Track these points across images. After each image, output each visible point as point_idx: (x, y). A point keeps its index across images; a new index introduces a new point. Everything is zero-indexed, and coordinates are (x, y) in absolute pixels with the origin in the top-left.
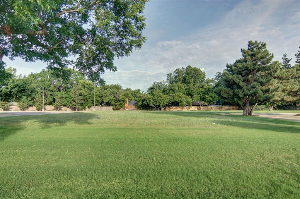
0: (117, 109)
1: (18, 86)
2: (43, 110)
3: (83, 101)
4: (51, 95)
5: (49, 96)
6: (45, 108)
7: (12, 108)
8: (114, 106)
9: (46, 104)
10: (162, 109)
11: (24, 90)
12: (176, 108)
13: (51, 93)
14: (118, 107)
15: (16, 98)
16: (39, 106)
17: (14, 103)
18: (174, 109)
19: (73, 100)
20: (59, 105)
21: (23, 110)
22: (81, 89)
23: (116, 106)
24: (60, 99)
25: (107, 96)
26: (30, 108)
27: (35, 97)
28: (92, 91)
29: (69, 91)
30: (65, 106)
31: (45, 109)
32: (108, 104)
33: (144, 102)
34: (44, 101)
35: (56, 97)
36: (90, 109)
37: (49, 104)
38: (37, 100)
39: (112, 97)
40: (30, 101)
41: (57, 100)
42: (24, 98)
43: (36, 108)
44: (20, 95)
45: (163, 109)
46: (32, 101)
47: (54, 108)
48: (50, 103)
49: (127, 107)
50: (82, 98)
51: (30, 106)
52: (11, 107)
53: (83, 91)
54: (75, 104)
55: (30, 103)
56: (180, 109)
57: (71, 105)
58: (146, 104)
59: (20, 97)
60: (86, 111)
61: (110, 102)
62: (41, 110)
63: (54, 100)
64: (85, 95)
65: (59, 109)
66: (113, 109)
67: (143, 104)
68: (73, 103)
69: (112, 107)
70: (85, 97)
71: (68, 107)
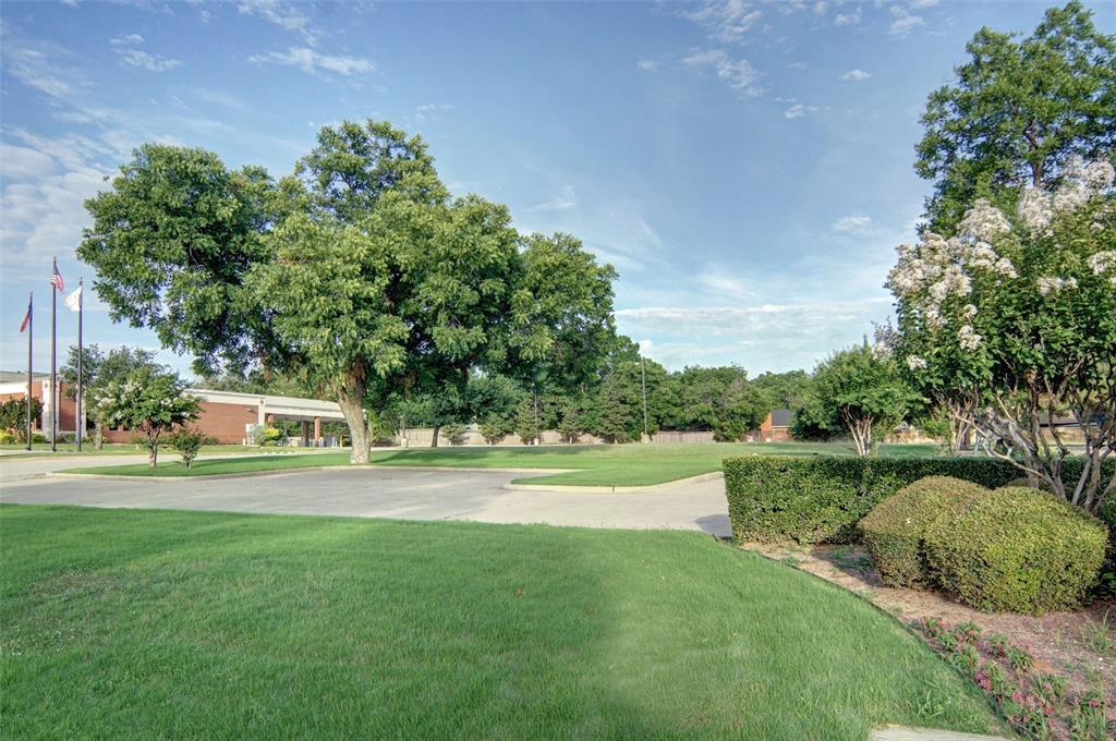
0: (727, 439)
1: (480, 393)
2: (536, 442)
3: (630, 418)
4: (553, 404)
5: (547, 407)
6: (539, 438)
7: (468, 438)
8: (717, 430)
9: (541, 428)
11: (491, 400)
13: (552, 399)
14: (729, 432)
15: (479, 416)
16: (528, 433)
17: (475, 426)
19: (605, 416)
20: (570, 430)
21: (493, 443)
22: (626, 386)
23: (722, 428)
24: (574, 415)
25: (694, 401)
26: (507, 437)
27: (518, 411)
28: (654, 389)
29: (597, 393)
30: (586, 431)
31: (540, 440)
32: (700, 426)
33: (803, 418)
34: (536, 419)
35: (564, 410)
36: (651, 439)
37: (550, 428)
38: (520, 417)
39: (708, 406)
40: (506, 419)
41: (567, 416)
42: (493, 416)
43: (520, 438)
44: (485, 409)
46: (511, 421)
47: (561, 437)
48: (553, 426)
49: (769, 434)
50: (628, 408)
51: (507, 432)
52: (466, 435)
53: (628, 392)
54: (611, 426)
55: (507, 426)
57: (601, 429)
58: (809, 423)
59: (486, 414)
61: (704, 421)
62: (532, 443)
63: (560, 416)
64: (635, 400)
65: (575, 440)
66: (716, 439)
67: (801, 423)
68: (606, 423)
69: (711, 434)
70: (637, 407)
71: (595, 435)
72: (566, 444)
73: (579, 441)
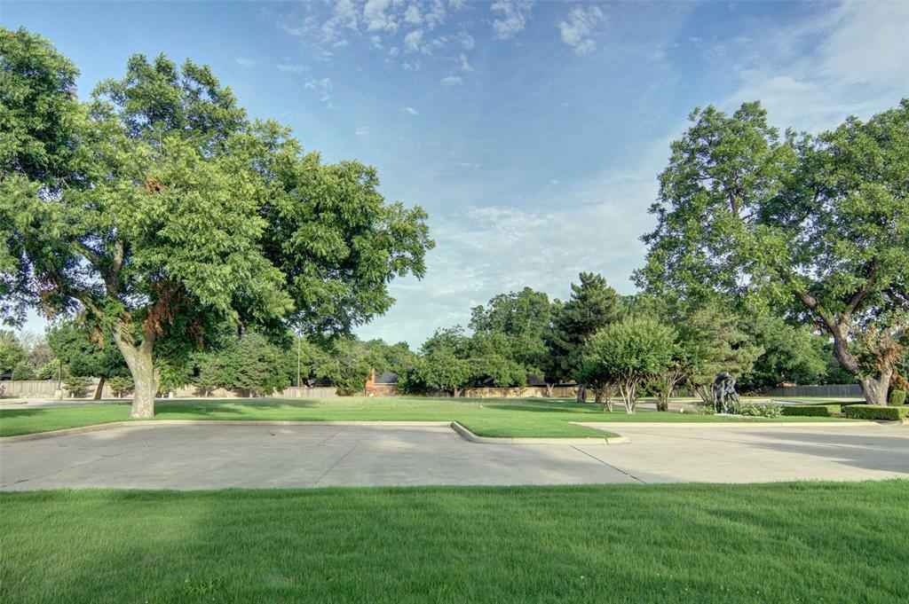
0: (348, 394)
3: (267, 375)
8: (341, 386)
10: (457, 393)
14: (351, 388)
18: (486, 393)
19: (243, 372)
20: (206, 385)
22: (264, 346)
23: (346, 385)
24: (212, 370)
25: (323, 361)
30: (220, 385)
31: (175, 394)
32: (326, 382)
33: (413, 377)
35: (202, 365)
36: (282, 392)
37: (186, 383)
39: (336, 366)
41: (205, 371)
45: (459, 393)
47: (196, 391)
48: (187, 380)
49: (372, 390)
50: (265, 366)
54: (248, 381)
56: (499, 393)
57: (238, 384)
58: (418, 381)
61: (332, 377)
63: (198, 372)
64: (272, 359)
65: (210, 394)
66: (338, 393)
67: (410, 381)
68: (244, 378)
69: (335, 390)
70: (273, 365)
71: (229, 389)
72: (199, 398)
73: (212, 395)
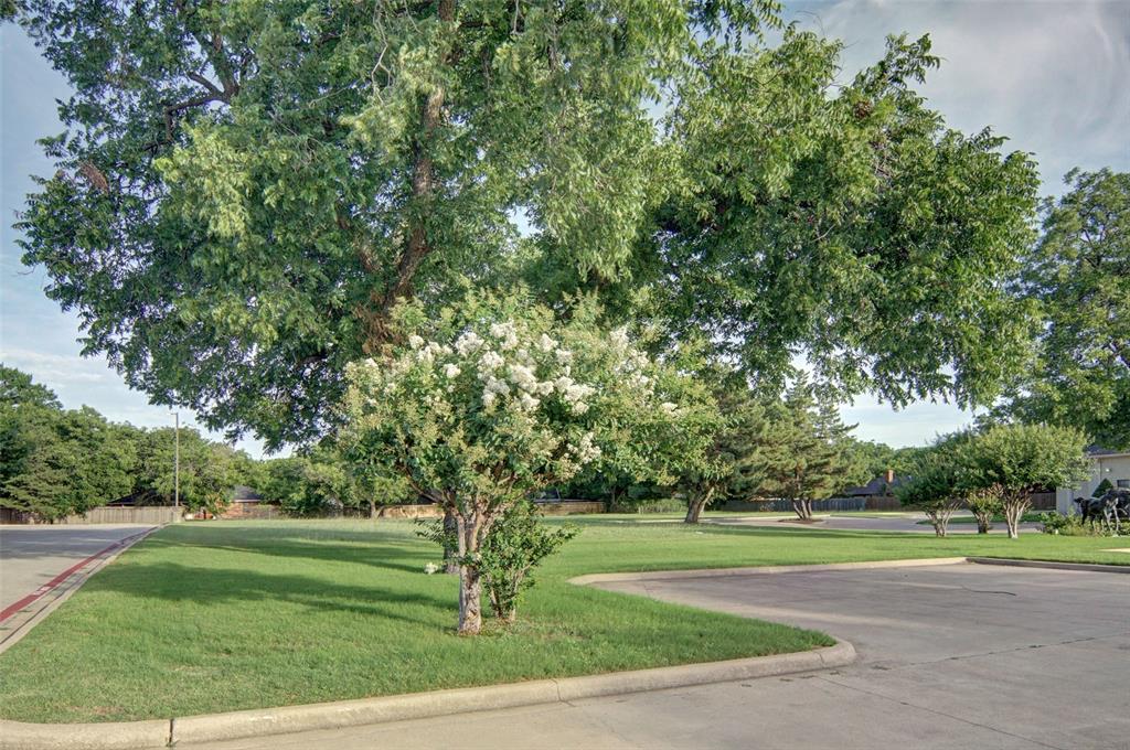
3: (60, 488)
8: (195, 505)
10: (375, 513)
12: (421, 509)
18: (413, 512)
22: (55, 443)
36: (84, 516)
39: (190, 475)
45: (378, 512)
50: (60, 474)
53: (63, 451)
56: (432, 511)
57: (9, 504)
60: (66, 523)
